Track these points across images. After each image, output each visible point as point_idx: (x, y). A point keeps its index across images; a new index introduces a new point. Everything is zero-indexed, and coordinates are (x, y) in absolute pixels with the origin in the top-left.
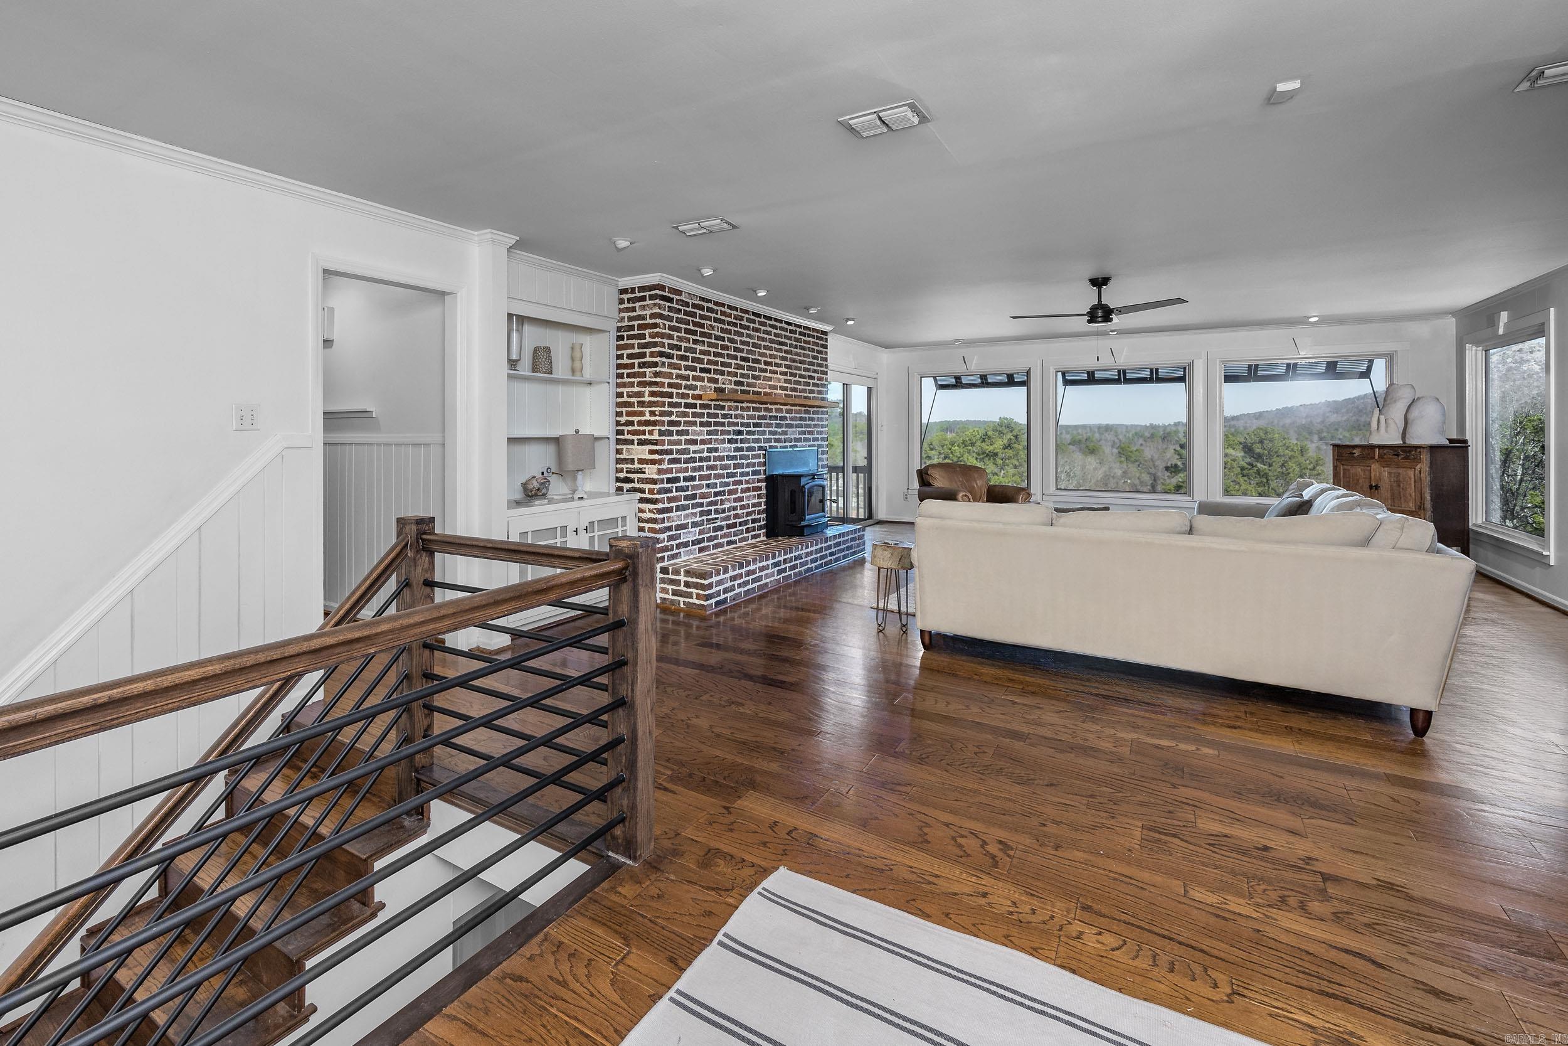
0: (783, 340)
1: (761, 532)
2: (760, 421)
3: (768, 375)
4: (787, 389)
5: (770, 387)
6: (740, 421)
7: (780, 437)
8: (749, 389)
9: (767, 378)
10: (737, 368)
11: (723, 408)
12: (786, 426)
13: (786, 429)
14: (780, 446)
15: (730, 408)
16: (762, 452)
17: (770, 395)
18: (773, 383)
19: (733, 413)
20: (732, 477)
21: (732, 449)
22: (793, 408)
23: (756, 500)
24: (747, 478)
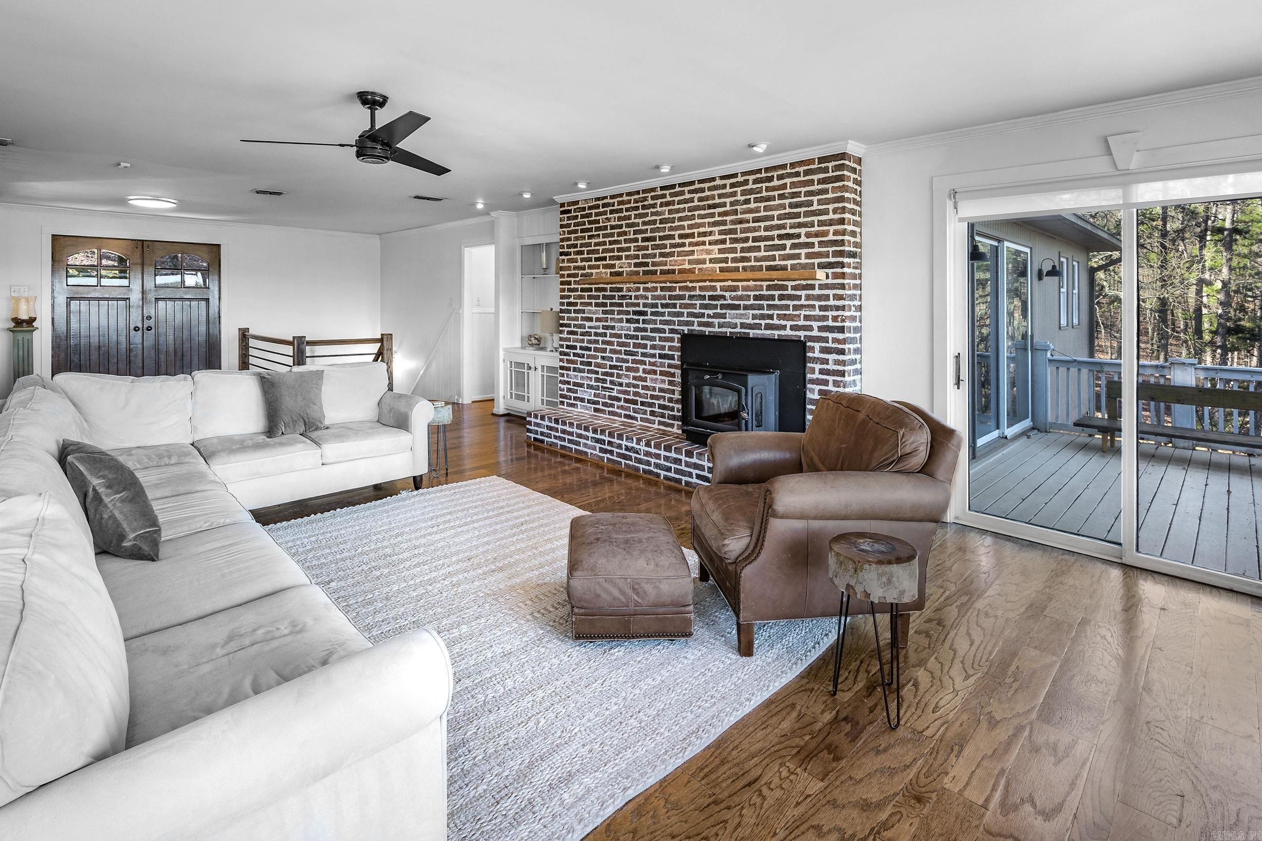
1: (675, 423)
2: (673, 302)
3: (687, 249)
4: (725, 260)
5: (690, 262)
6: (641, 301)
7: (710, 320)
8: (655, 268)
9: (685, 253)
10: (638, 251)
11: (621, 290)
12: (723, 307)
13: (724, 311)
14: (709, 332)
15: (629, 290)
16: (676, 336)
17: (691, 271)
18: (695, 257)
19: (633, 294)
20: (632, 355)
21: (632, 329)
22: (740, 284)
23: (666, 386)
24: (652, 360)
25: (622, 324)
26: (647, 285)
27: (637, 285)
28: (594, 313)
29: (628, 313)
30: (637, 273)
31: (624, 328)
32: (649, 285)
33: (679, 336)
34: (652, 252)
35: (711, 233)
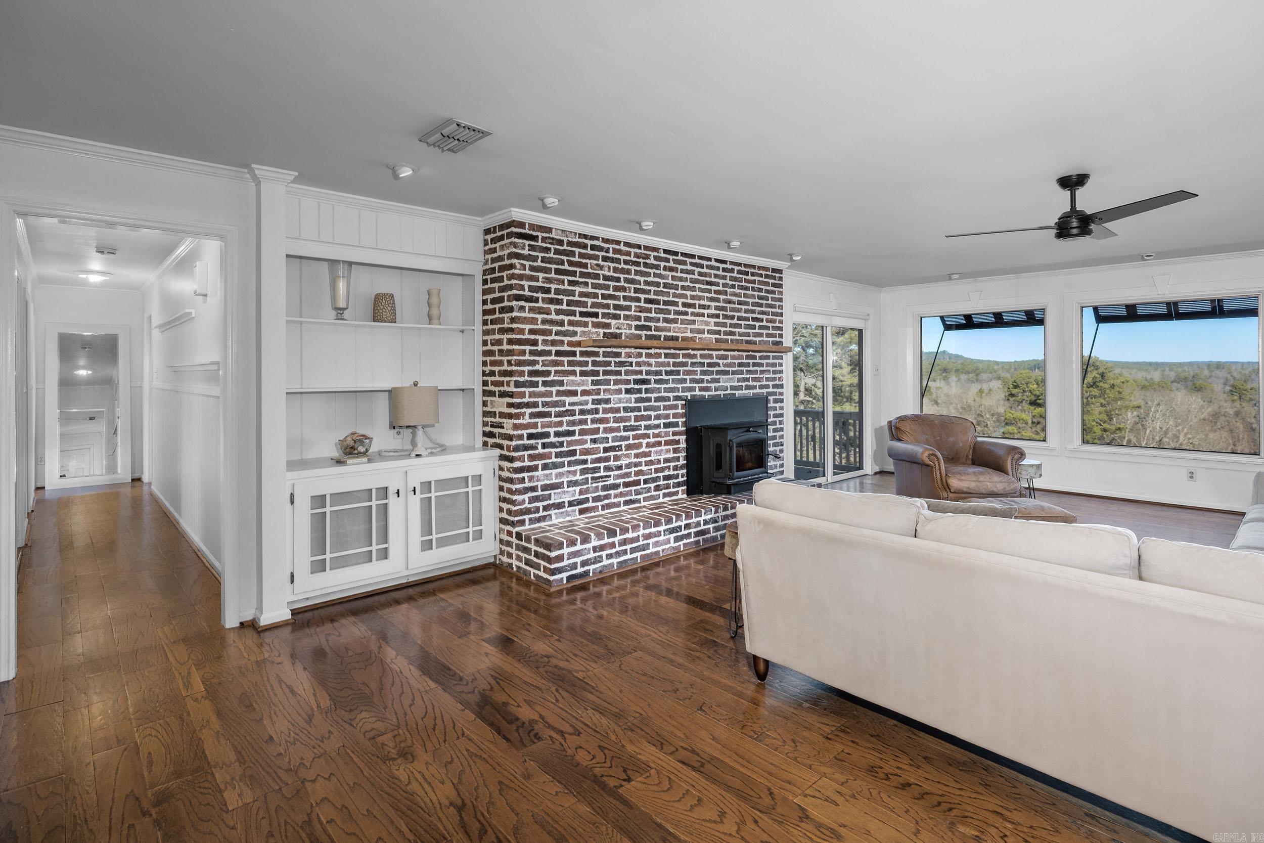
0: (713, 279)
1: (680, 489)
2: (676, 369)
3: (689, 317)
4: (719, 333)
5: (692, 331)
6: (644, 368)
7: (709, 385)
8: (659, 333)
9: (687, 322)
10: (640, 312)
11: (618, 355)
12: (718, 373)
13: (718, 377)
14: (709, 396)
15: (629, 355)
16: (680, 403)
17: (693, 339)
18: (696, 326)
19: (634, 360)
20: (633, 430)
21: (633, 400)
22: (729, 353)
23: (671, 455)
24: (656, 431)
25: (620, 396)
26: (650, 351)
27: (638, 350)
28: (579, 385)
29: (628, 382)
30: (640, 337)
31: (621, 400)
32: (652, 351)
33: (684, 402)
34: (655, 315)
35: (709, 307)
